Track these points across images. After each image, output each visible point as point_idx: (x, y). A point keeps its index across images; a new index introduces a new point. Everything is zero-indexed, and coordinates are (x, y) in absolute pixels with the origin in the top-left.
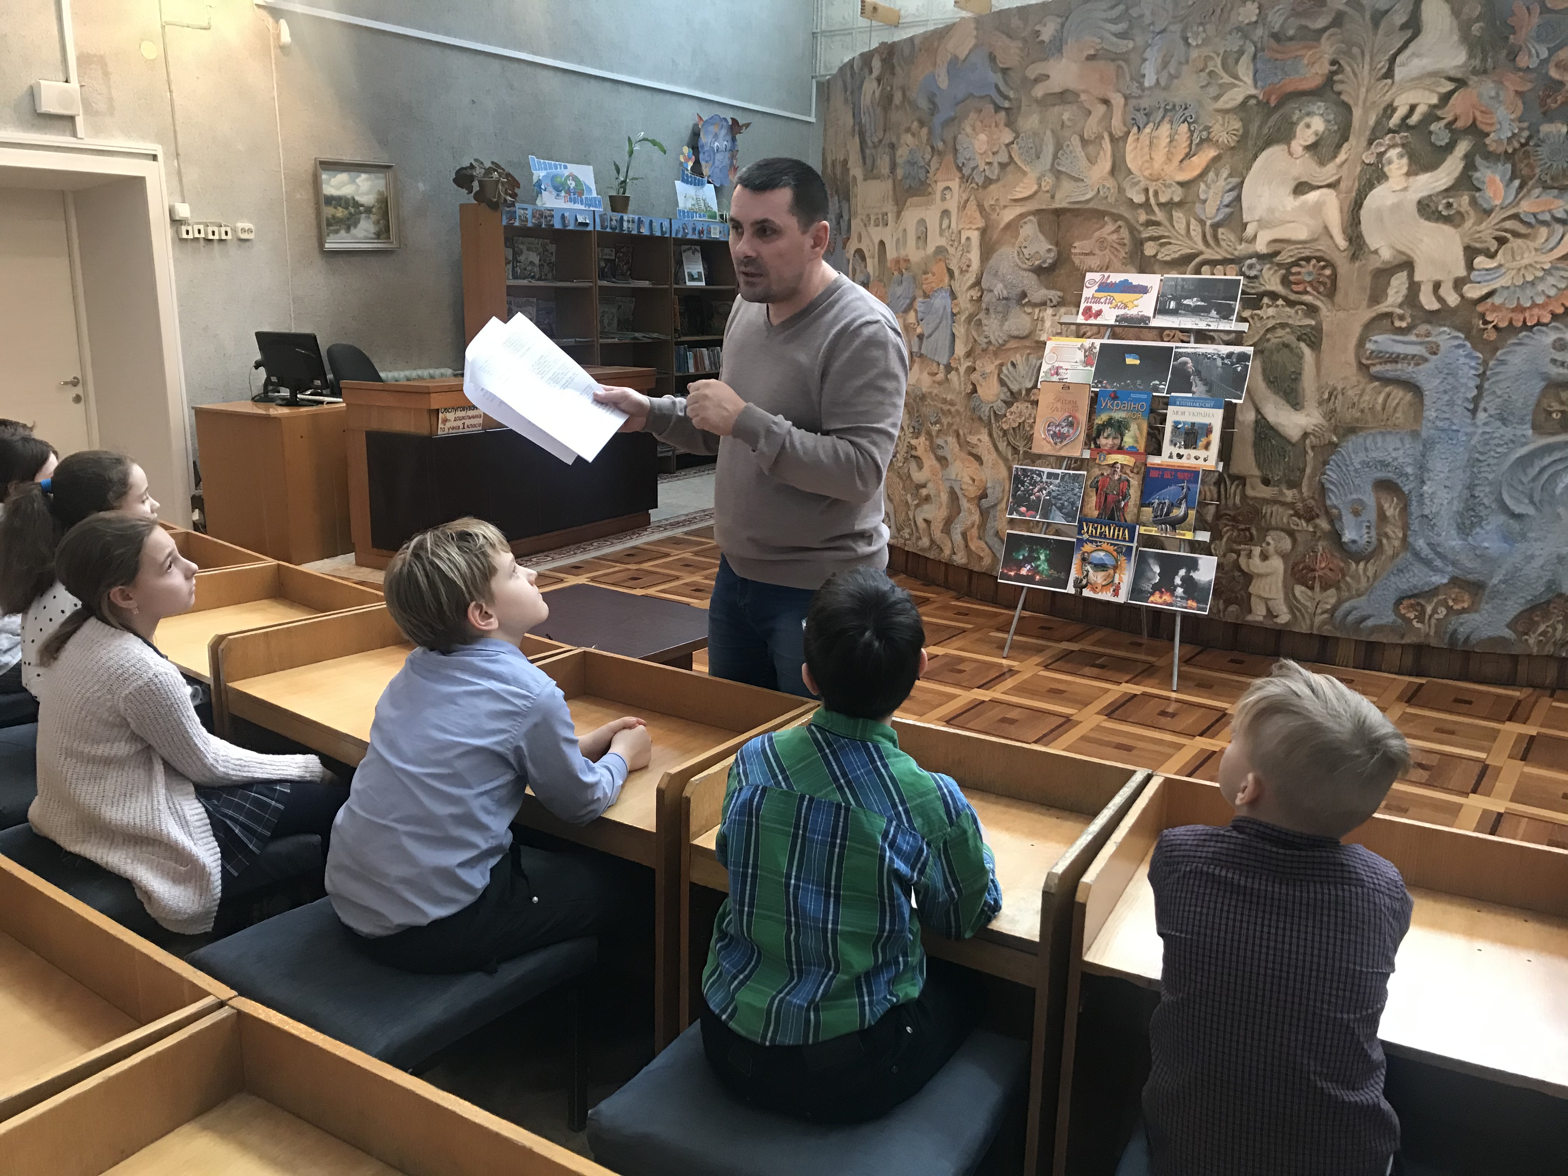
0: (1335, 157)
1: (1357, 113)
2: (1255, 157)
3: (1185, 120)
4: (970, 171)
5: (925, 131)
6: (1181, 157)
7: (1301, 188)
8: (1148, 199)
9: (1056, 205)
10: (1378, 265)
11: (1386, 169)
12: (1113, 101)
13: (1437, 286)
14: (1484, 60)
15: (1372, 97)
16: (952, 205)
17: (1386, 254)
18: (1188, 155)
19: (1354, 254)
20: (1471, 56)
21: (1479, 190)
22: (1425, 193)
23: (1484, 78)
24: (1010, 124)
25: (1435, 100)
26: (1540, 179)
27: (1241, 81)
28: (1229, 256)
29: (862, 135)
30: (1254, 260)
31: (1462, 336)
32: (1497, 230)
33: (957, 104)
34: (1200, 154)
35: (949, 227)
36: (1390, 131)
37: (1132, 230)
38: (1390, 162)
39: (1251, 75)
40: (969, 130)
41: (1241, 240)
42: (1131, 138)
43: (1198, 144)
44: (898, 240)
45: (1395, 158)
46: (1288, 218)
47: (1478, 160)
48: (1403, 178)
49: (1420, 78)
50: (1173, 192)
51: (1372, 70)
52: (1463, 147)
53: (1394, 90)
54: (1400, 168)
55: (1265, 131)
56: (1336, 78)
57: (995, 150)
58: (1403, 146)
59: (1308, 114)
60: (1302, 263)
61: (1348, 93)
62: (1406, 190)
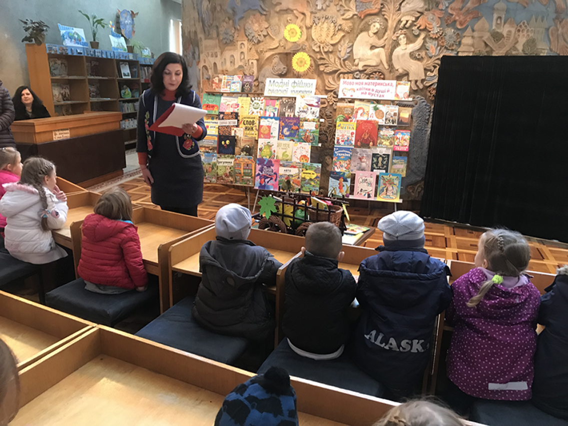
0: (383, 37)
1: (390, 22)
2: (357, 36)
3: (333, 22)
4: (251, 38)
5: (231, 22)
6: (332, 35)
7: (373, 47)
8: (320, 50)
9: (285, 52)
10: (398, 74)
11: (399, 42)
12: (306, 14)
13: (416, 81)
14: (429, 6)
15: (394, 17)
16: (245, 50)
17: (401, 71)
18: (334, 35)
19: (390, 71)
20: (425, 4)
21: (428, 50)
22: (412, 51)
23: (429, 12)
24: (267, 20)
25: (414, 19)
26: (445, 47)
27: (352, 9)
28: (349, 71)
29: (203, 22)
30: (358, 72)
31: (424, 98)
32: (434, 63)
33: (245, 12)
34: (338, 34)
35: (244, 58)
36: (401, 29)
37: (315, 61)
38: (401, 39)
39: (355, 6)
40: (250, 22)
41: (353, 65)
42: (313, 28)
43: (337, 31)
44: (222, 62)
45: (402, 39)
46: (369, 58)
47: (427, 40)
48: (405, 45)
49: (409, 11)
50: (329, 48)
51: (394, 7)
52: (423, 36)
53: (401, 15)
54: (404, 42)
55: (360, 27)
56: (383, 10)
57: (261, 30)
58: (405, 34)
59: (374, 22)
60: (374, 73)
61: (387, 15)
62: (406, 49)
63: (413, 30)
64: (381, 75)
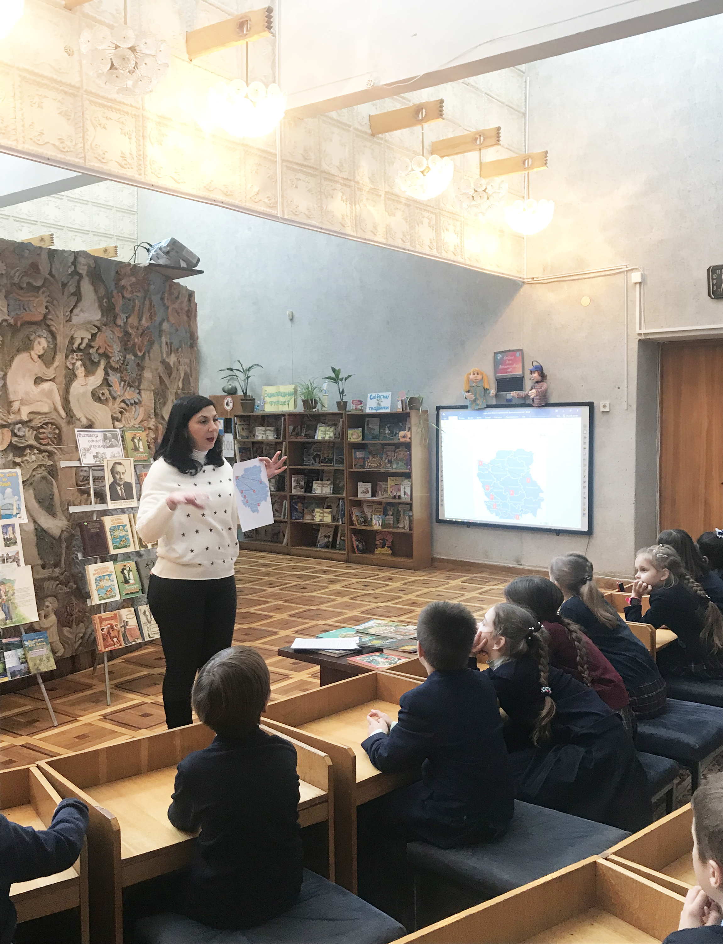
0: (53, 364)
1: (59, 339)
2: (13, 359)
7: (38, 380)
11: (76, 373)
17: (83, 421)
20: (103, 315)
21: (111, 386)
22: (93, 387)
23: (106, 328)
25: (90, 337)
26: (128, 382)
28: (5, 423)
32: (119, 408)
38: (78, 369)
39: (6, 307)
45: (79, 367)
48: (84, 379)
49: (84, 324)
51: (64, 316)
52: (103, 364)
53: (74, 329)
54: (81, 372)
55: (17, 343)
56: (48, 317)
58: (81, 360)
59: (39, 336)
60: (44, 426)
61: (55, 326)
62: (86, 385)
63: (90, 353)
64: (54, 429)
